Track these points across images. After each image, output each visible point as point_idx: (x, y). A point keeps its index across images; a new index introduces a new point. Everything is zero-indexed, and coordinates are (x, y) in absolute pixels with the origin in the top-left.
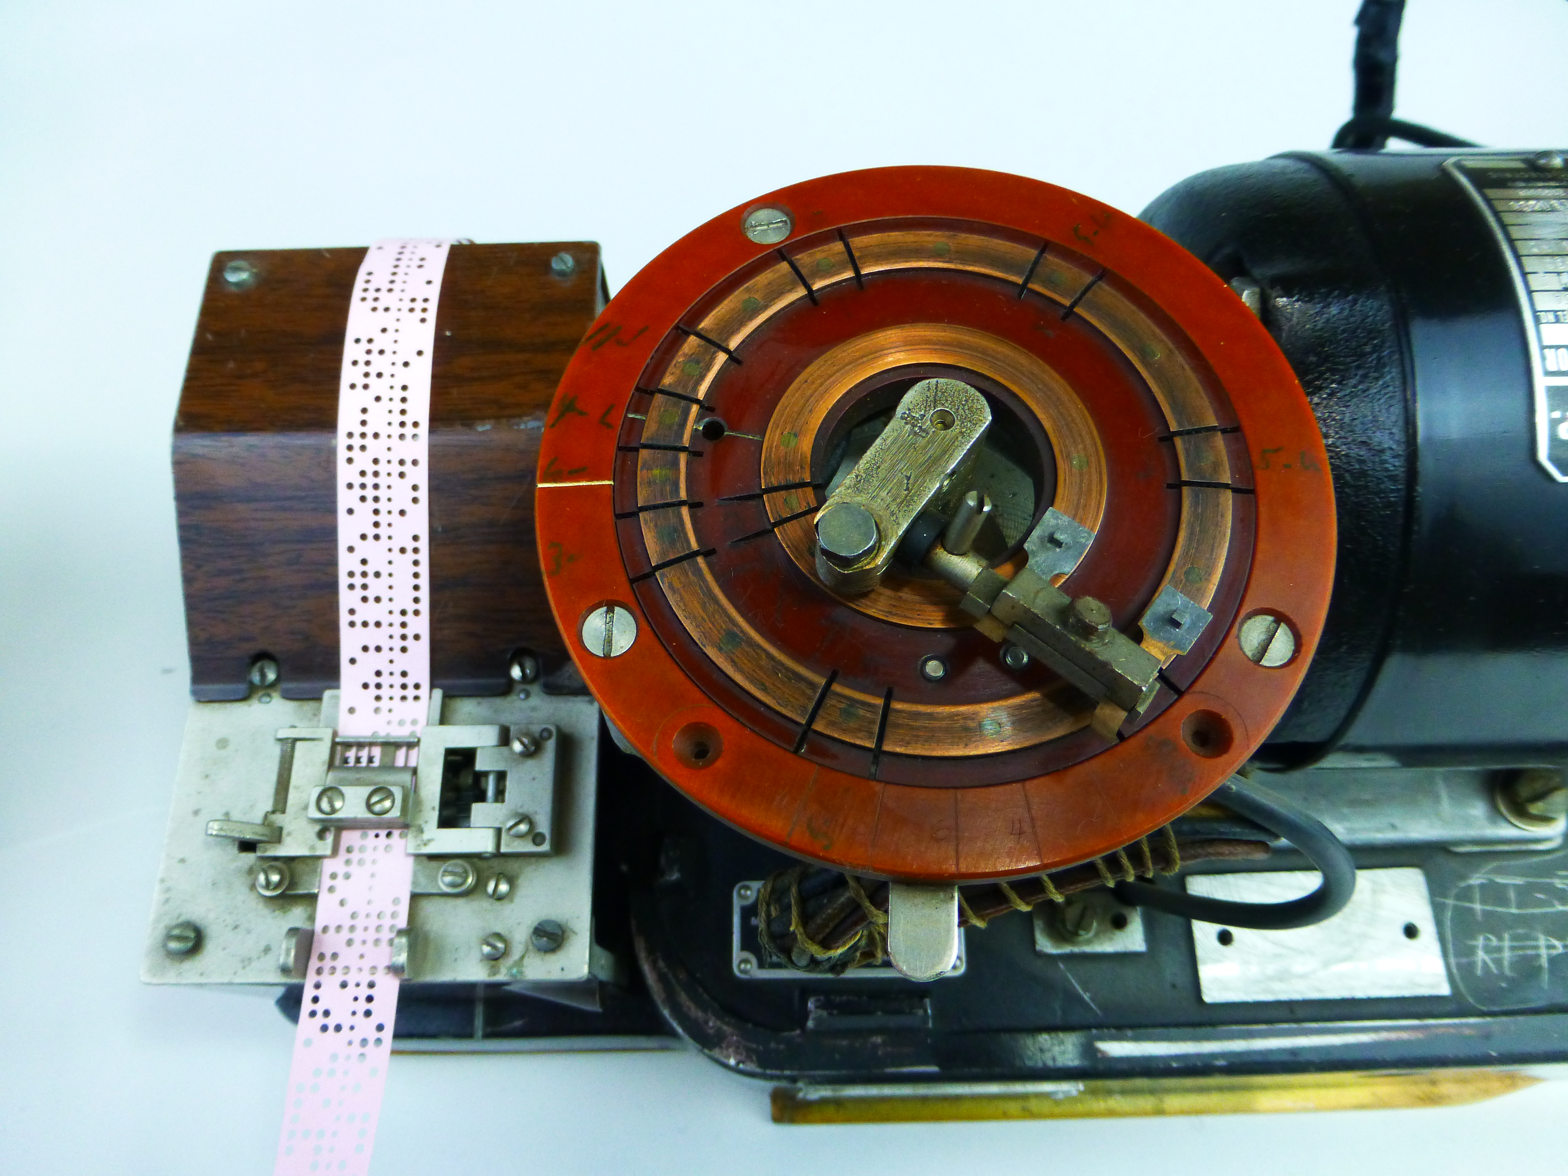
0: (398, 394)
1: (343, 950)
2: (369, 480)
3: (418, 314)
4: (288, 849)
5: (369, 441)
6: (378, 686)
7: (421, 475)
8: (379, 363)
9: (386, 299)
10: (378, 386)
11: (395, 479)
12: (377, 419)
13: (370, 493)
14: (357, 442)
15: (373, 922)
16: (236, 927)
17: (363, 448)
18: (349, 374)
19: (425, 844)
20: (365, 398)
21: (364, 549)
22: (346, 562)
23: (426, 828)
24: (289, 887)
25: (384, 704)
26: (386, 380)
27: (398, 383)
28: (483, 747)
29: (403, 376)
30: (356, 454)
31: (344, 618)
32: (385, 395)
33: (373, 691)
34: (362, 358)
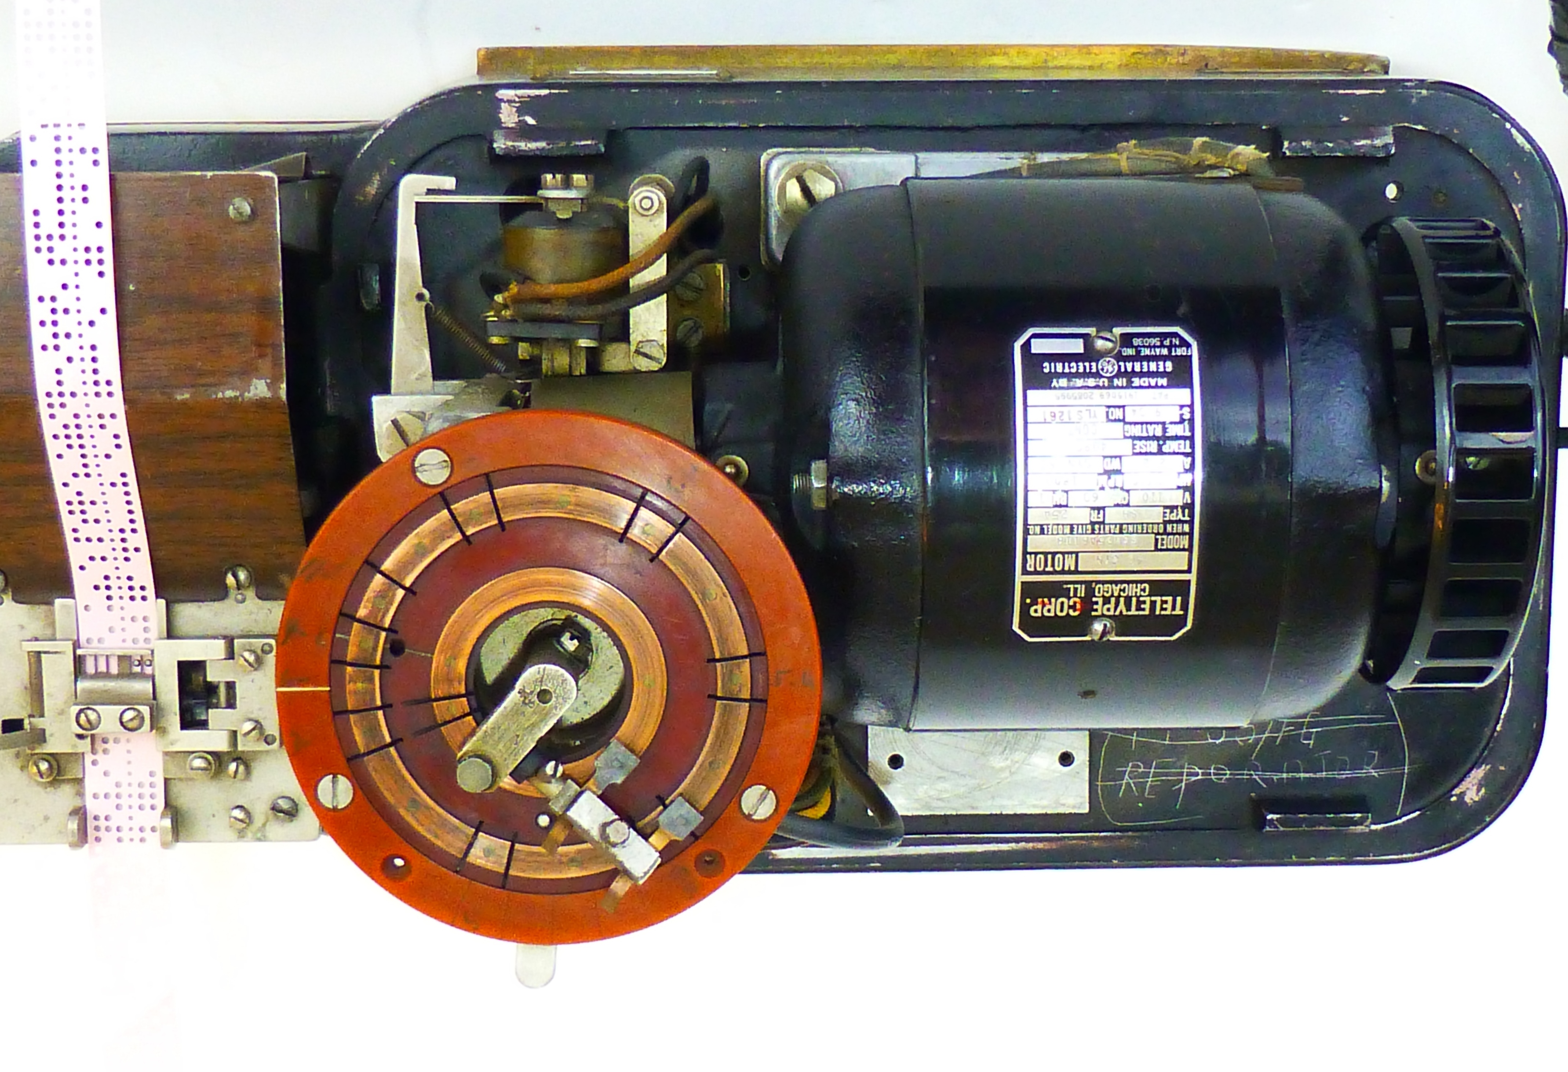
0: (88, 354)
1: (113, 812)
2: (73, 432)
3: (95, 268)
4: (52, 747)
5: (67, 399)
6: (108, 588)
7: (120, 426)
8: (66, 324)
9: (62, 250)
10: (68, 347)
11: (96, 430)
12: (72, 378)
13: (75, 442)
14: (56, 400)
15: (136, 791)
16: (16, 801)
17: (62, 405)
18: (39, 336)
19: (172, 744)
20: (58, 360)
21: (76, 485)
22: (62, 495)
23: (170, 729)
24: (59, 774)
25: (115, 602)
26: (75, 340)
27: (87, 343)
28: (212, 660)
29: (91, 336)
30: (56, 410)
31: (69, 536)
32: (76, 355)
33: (104, 592)
34: (49, 318)
